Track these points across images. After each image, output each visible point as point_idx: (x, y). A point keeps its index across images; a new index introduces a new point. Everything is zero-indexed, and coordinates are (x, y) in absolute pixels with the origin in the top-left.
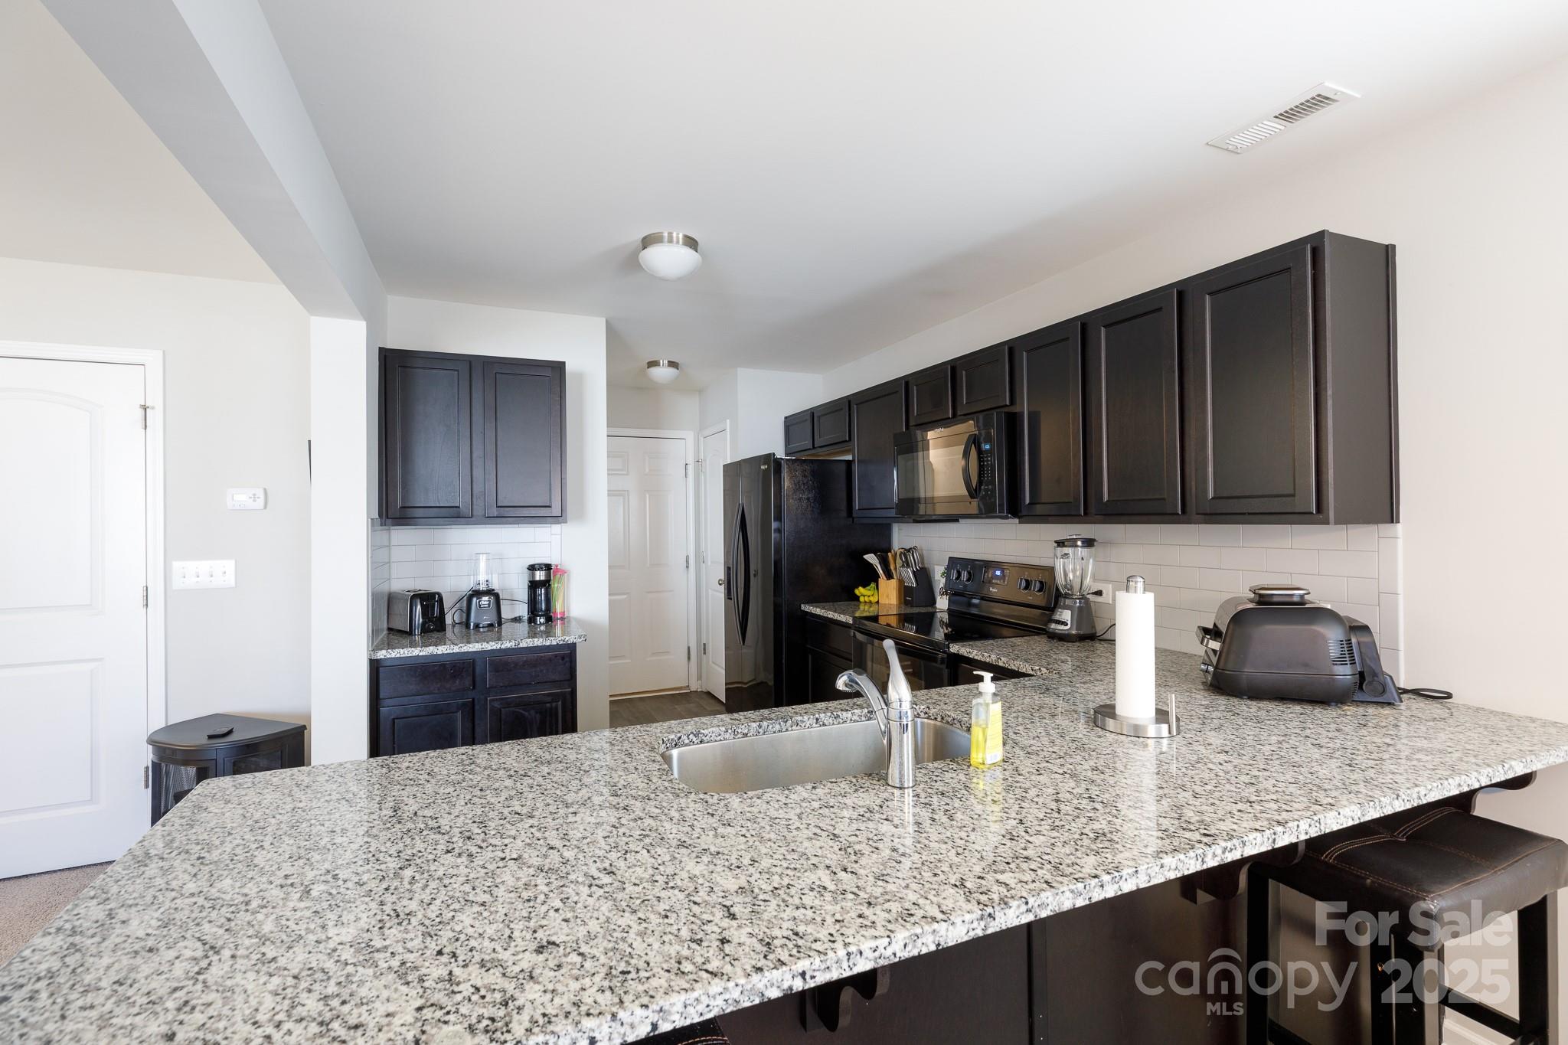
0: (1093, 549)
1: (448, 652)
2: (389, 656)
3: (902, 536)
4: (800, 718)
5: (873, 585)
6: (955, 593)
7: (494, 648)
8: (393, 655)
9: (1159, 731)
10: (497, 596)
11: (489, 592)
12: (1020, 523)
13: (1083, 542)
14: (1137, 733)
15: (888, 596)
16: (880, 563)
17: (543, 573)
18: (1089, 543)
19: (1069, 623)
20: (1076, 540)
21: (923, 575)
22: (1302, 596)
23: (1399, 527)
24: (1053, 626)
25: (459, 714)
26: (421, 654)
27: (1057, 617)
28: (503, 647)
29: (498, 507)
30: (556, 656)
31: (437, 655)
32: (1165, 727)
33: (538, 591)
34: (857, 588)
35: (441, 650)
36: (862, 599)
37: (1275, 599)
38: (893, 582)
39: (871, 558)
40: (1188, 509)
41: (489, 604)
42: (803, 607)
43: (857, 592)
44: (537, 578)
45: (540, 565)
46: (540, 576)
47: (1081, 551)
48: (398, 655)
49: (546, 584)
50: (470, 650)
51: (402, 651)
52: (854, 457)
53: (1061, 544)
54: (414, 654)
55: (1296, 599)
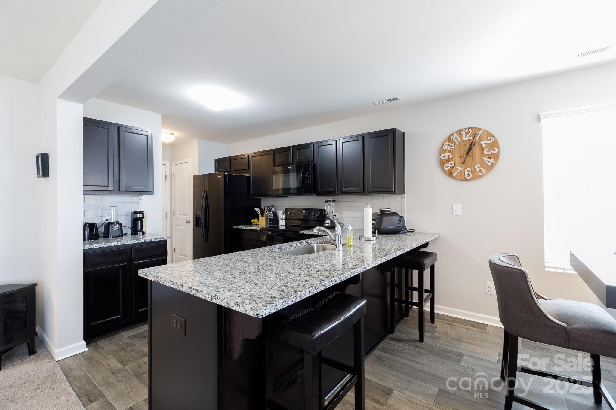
0: (335, 203)
1: (117, 245)
2: (90, 248)
3: (265, 203)
5: (256, 219)
6: (288, 219)
7: (136, 242)
8: (92, 247)
9: (374, 239)
10: (120, 224)
11: (117, 223)
12: (316, 196)
13: (333, 201)
14: (369, 240)
15: (262, 222)
16: (260, 211)
17: (141, 215)
18: (334, 201)
19: (330, 223)
20: (331, 201)
21: (275, 215)
22: (390, 210)
23: (405, 195)
24: (325, 225)
25: (121, 270)
26: (105, 246)
27: (326, 222)
29: (125, 187)
31: (112, 246)
32: (375, 238)
33: (138, 222)
34: (252, 219)
35: (109, 244)
36: (253, 223)
37: (386, 211)
38: (264, 217)
39: (257, 209)
40: (365, 191)
41: (118, 228)
42: (234, 227)
43: (252, 221)
44: (139, 217)
45: (139, 211)
46: (139, 216)
47: (332, 204)
48: (94, 247)
49: (141, 219)
50: (126, 244)
51: (96, 245)
52: (250, 174)
53: (327, 202)
54: (102, 246)
55: (389, 211)
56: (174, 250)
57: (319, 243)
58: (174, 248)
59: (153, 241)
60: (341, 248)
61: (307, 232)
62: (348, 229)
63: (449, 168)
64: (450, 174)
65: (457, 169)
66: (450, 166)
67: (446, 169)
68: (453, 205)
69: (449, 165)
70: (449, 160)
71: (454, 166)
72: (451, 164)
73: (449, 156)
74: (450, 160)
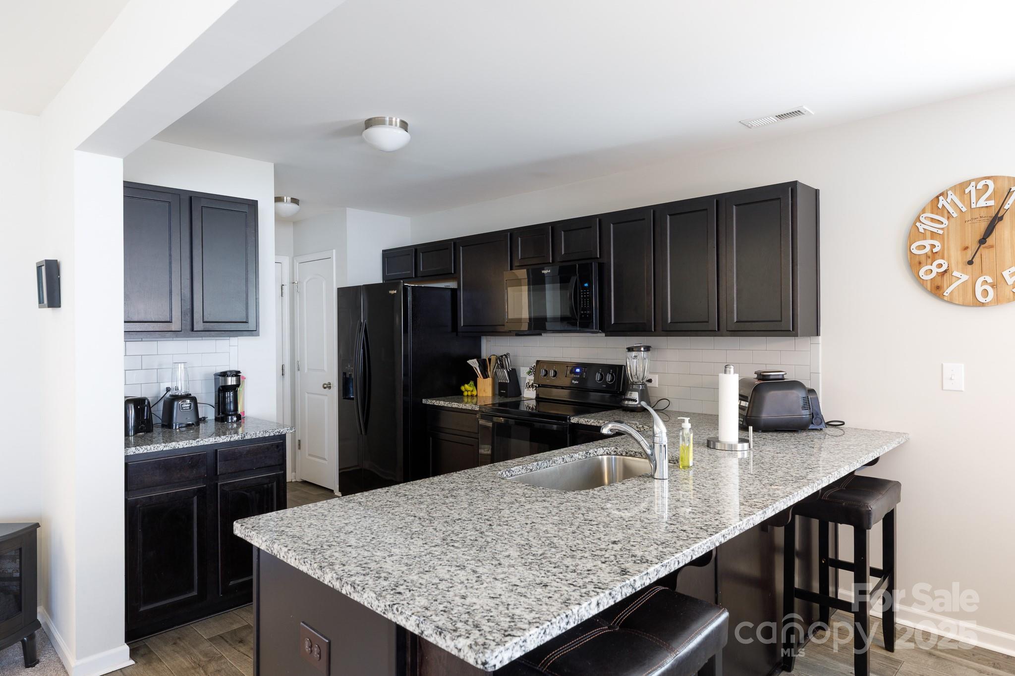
0: (649, 352)
1: (187, 446)
2: (137, 452)
3: (491, 347)
4: (555, 458)
5: (472, 383)
6: (539, 386)
7: (225, 440)
8: (141, 451)
9: (743, 447)
10: (194, 400)
11: (187, 396)
12: (606, 336)
13: (644, 348)
14: (732, 449)
15: (484, 391)
16: (479, 367)
17: (234, 379)
18: (647, 349)
19: (638, 400)
20: (640, 347)
21: (514, 374)
22: (783, 375)
23: (820, 337)
24: (626, 402)
25: (195, 498)
26: (165, 449)
27: (628, 396)
28: (232, 439)
29: (204, 322)
30: (272, 445)
31: (179, 449)
32: (746, 445)
33: (227, 394)
34: (463, 385)
35: (173, 445)
36: (466, 393)
37: (771, 377)
38: (489, 381)
39: (473, 363)
40: (722, 328)
41: (190, 407)
42: (424, 401)
43: (463, 388)
44: (229, 383)
45: (231, 371)
46: (231, 381)
47: (642, 354)
48: (145, 451)
49: (234, 388)
50: (206, 443)
51: (149, 447)
52: (459, 285)
53: (630, 349)
54: (159, 449)
55: (780, 377)
56: (299, 445)
57: (613, 453)
58: (299, 441)
59: (259, 438)
60: (666, 476)
61: (586, 420)
62: (683, 428)
63: (933, 275)
64: (936, 290)
65: (954, 278)
66: (936, 270)
67: (925, 278)
68: (942, 365)
69: (934, 267)
70: (933, 256)
71: (945, 271)
72: (940, 266)
73: (933, 246)
74: (937, 255)
